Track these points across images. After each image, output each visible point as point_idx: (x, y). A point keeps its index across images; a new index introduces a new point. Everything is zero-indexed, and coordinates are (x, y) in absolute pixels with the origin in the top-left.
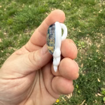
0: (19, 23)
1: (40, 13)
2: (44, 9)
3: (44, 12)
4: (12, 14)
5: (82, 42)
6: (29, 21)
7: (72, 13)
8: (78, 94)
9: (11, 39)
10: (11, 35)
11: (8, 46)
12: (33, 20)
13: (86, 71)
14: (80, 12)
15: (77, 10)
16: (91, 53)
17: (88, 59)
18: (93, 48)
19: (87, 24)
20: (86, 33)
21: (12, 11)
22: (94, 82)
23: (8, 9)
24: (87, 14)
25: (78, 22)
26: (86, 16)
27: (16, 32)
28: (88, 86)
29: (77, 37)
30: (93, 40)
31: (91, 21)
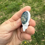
0: (9, 9)
1: (18, 5)
2: (20, 3)
3: (20, 5)
4: (6, 6)
5: (36, 18)
6: (14, 8)
7: (32, 5)
8: (34, 40)
9: (6, 16)
10: (6, 14)
11: (5, 19)
12: (15, 8)
13: (38, 30)
14: (35, 5)
15: (34, 4)
16: (40, 22)
17: (39, 25)
18: (41, 20)
19: (38, 10)
20: (38, 14)
21: (6, 4)
22: (41, 35)
23: (5, 3)
24: (39, 5)
25: (34, 9)
26: (38, 7)
27: (8, 13)
28: (39, 37)
29: (34, 15)
30: (41, 17)
31: (40, 9)
